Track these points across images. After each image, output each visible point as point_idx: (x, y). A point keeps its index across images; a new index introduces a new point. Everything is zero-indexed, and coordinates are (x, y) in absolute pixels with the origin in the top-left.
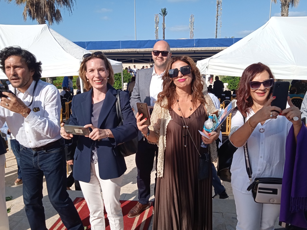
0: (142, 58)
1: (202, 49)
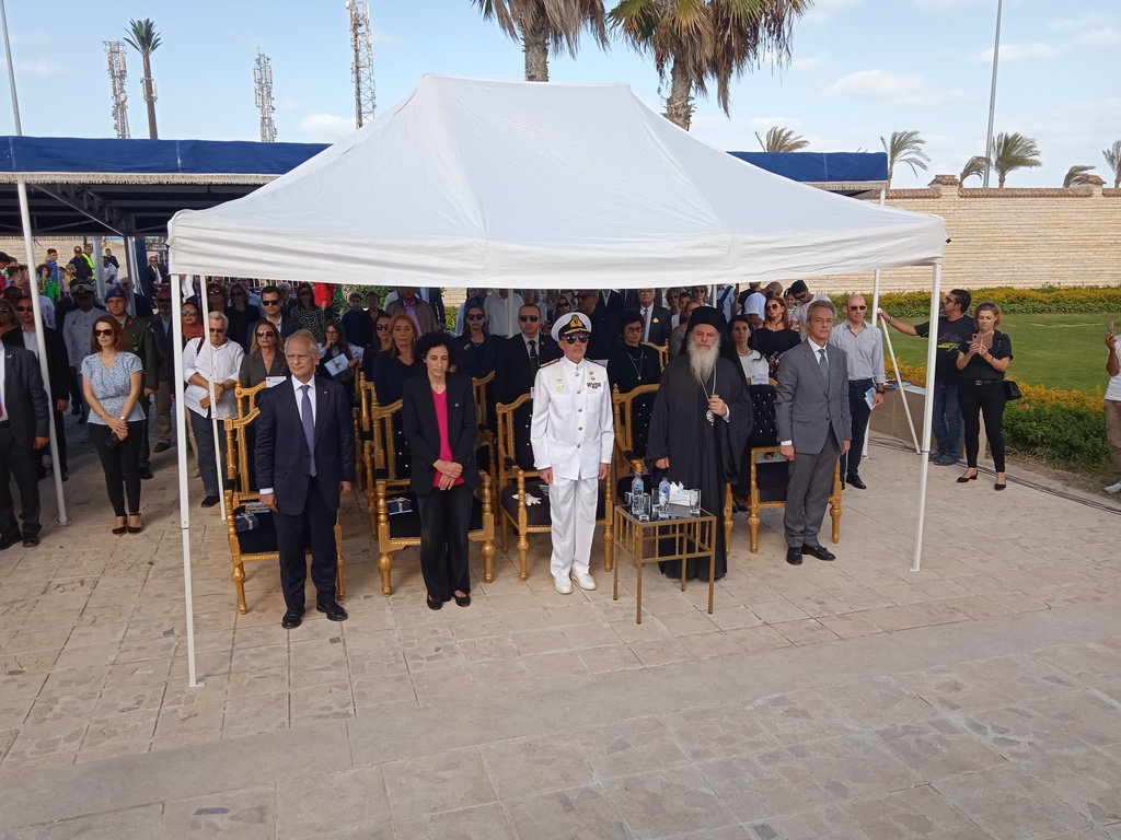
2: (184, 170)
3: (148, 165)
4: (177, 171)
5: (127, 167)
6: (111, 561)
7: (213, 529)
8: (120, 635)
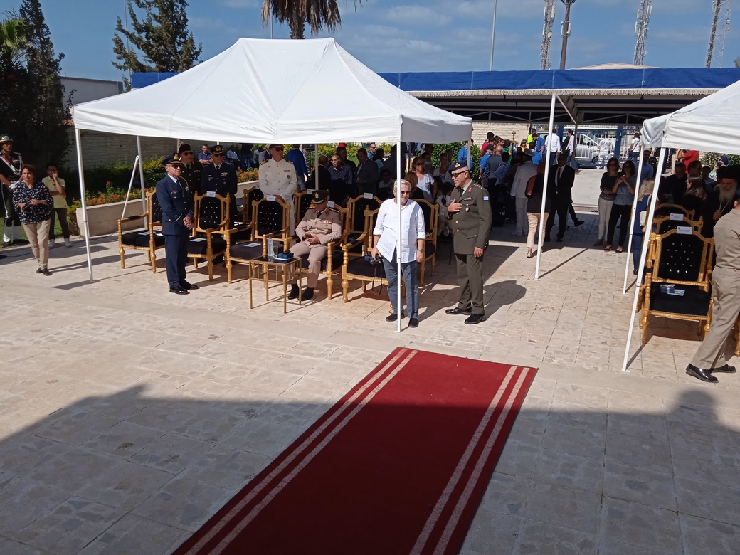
0: (512, 110)
1: (661, 93)
2: (644, 87)
3: (624, 84)
4: (640, 87)
5: (612, 85)
6: (565, 302)
7: (618, 298)
8: (579, 337)
